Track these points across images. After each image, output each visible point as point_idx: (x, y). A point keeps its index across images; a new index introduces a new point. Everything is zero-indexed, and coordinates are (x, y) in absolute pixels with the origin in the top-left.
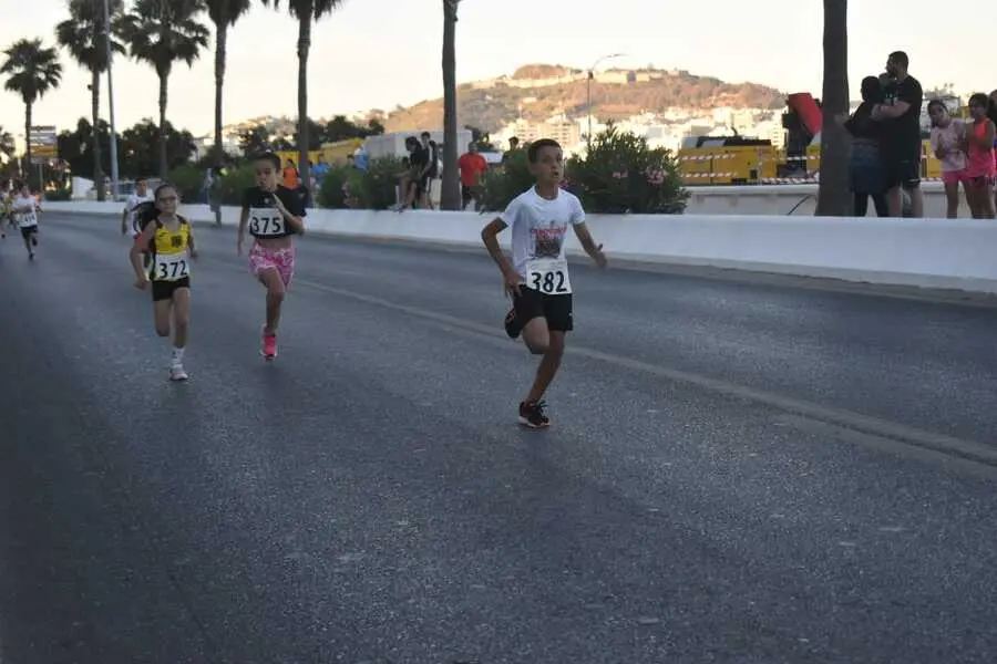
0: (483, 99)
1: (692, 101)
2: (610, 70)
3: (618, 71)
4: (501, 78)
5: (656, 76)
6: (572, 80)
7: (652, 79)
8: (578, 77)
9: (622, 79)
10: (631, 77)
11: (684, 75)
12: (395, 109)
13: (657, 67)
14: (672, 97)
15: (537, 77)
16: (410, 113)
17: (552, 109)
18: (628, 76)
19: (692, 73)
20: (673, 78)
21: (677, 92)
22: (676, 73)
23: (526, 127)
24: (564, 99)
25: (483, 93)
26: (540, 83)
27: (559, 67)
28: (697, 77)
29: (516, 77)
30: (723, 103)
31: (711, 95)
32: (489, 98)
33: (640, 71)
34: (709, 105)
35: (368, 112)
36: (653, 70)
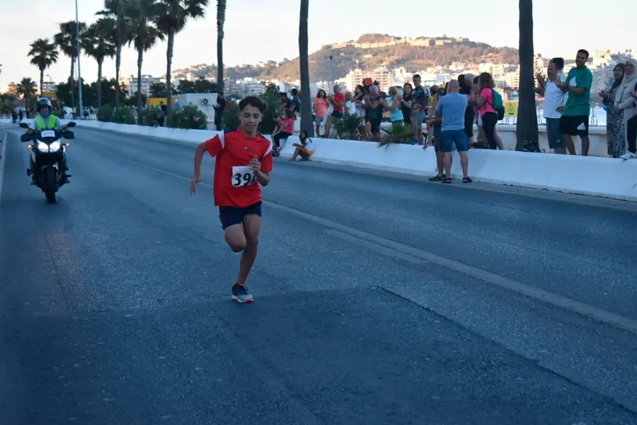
0: (339, 55)
1: (470, 58)
2: (418, 38)
3: (424, 38)
4: (350, 42)
5: (449, 41)
6: (394, 43)
7: (445, 43)
8: (398, 42)
9: (426, 43)
10: (432, 42)
11: (466, 42)
12: (282, 60)
13: (448, 36)
14: (458, 55)
15: (373, 42)
16: (292, 63)
17: (382, 62)
18: (430, 41)
19: (471, 40)
20: (459, 44)
21: (461, 52)
22: (461, 40)
23: (361, 74)
24: (389, 56)
25: (338, 51)
26: (374, 46)
27: (386, 35)
28: (474, 43)
29: (360, 41)
30: (490, 60)
31: (482, 54)
32: (342, 54)
33: (439, 39)
34: (480, 60)
35: (266, 63)
36: (445, 38)
